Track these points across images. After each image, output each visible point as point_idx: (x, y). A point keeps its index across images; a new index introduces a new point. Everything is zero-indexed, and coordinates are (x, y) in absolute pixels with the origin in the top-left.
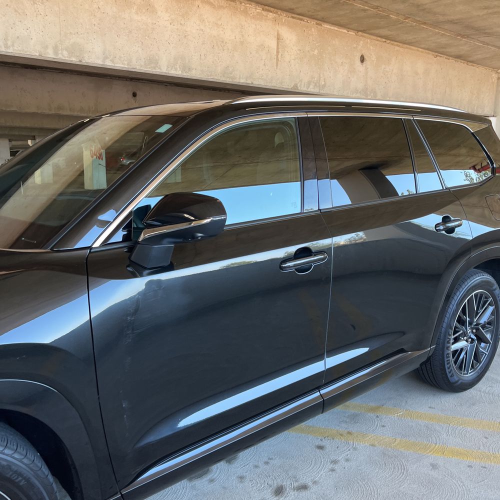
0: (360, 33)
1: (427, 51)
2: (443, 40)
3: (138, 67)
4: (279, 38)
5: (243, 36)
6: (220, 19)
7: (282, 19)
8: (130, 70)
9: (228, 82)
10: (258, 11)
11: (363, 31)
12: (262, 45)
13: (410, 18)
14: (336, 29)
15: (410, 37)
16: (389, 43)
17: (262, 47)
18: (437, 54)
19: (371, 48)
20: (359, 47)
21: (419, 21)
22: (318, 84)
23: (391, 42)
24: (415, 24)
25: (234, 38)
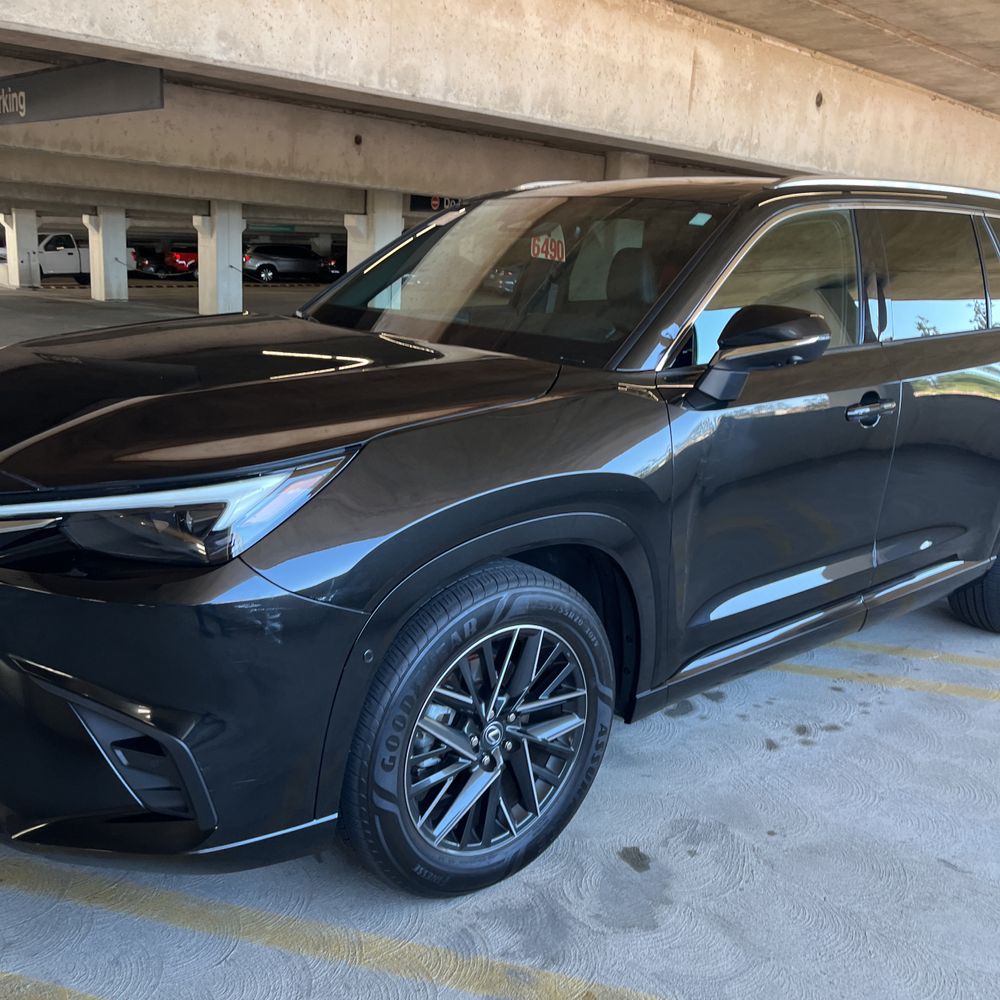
0: (819, 53)
1: (920, 88)
2: (957, 73)
3: (491, 107)
4: (696, 61)
5: (643, 56)
6: (613, 27)
7: (703, 28)
8: (479, 111)
9: (616, 136)
10: (669, 13)
11: (826, 51)
12: (671, 73)
13: (915, 35)
14: (782, 46)
15: (900, 65)
16: (862, 73)
17: (670, 75)
18: (935, 94)
19: (835, 80)
20: (816, 79)
21: (928, 41)
22: (747, 144)
23: (866, 71)
24: (920, 44)
25: (630, 59)
